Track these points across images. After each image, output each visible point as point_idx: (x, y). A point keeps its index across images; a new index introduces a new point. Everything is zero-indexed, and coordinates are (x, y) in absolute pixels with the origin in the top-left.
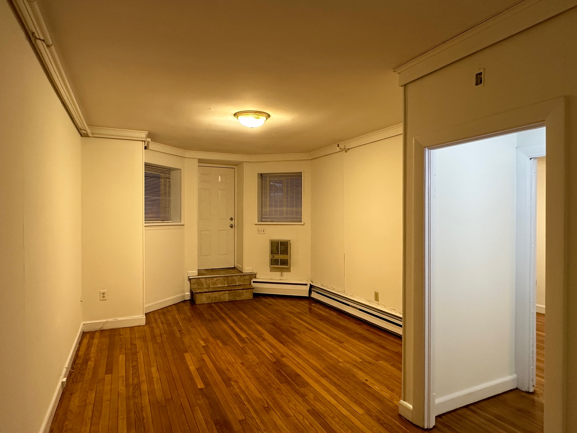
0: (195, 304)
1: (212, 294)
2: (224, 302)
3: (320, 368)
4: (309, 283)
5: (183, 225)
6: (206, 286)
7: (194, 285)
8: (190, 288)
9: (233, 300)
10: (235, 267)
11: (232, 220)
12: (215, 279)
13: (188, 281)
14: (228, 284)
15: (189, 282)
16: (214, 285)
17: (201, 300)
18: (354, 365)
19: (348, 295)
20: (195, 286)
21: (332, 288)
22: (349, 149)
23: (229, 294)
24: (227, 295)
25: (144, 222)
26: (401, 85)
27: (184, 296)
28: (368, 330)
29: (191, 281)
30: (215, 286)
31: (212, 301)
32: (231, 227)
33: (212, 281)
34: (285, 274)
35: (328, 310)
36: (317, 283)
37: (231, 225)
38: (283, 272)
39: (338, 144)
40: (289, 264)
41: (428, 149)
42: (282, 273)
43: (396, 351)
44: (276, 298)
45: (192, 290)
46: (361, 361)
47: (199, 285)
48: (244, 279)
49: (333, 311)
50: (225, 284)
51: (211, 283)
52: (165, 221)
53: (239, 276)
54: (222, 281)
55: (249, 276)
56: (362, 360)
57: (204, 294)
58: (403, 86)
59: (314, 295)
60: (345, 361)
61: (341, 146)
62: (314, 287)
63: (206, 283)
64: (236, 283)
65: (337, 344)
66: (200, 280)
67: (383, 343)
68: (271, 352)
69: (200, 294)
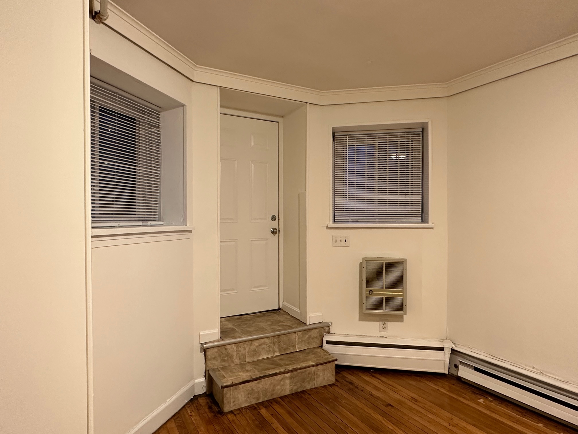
0: (221, 412)
1: (258, 383)
2: (282, 398)
5: (190, 231)
6: (237, 361)
7: (214, 362)
8: (205, 367)
9: (299, 390)
10: (279, 309)
11: (275, 220)
12: (256, 343)
13: (201, 352)
14: (280, 351)
15: (202, 355)
16: (253, 356)
17: (233, 402)
20: (217, 363)
23: (291, 378)
24: (288, 381)
27: (193, 387)
29: (208, 353)
30: (256, 359)
31: (258, 399)
32: (274, 232)
33: (249, 349)
34: (390, 325)
37: (274, 229)
38: (385, 322)
42: (384, 324)
44: (374, 374)
45: (211, 373)
47: (224, 360)
48: (310, 337)
50: (274, 352)
51: (248, 352)
52: (149, 223)
53: (300, 333)
54: (269, 347)
55: (317, 330)
57: (241, 386)
59: (465, 373)
63: (237, 354)
64: (294, 346)
66: (226, 349)
69: (232, 388)
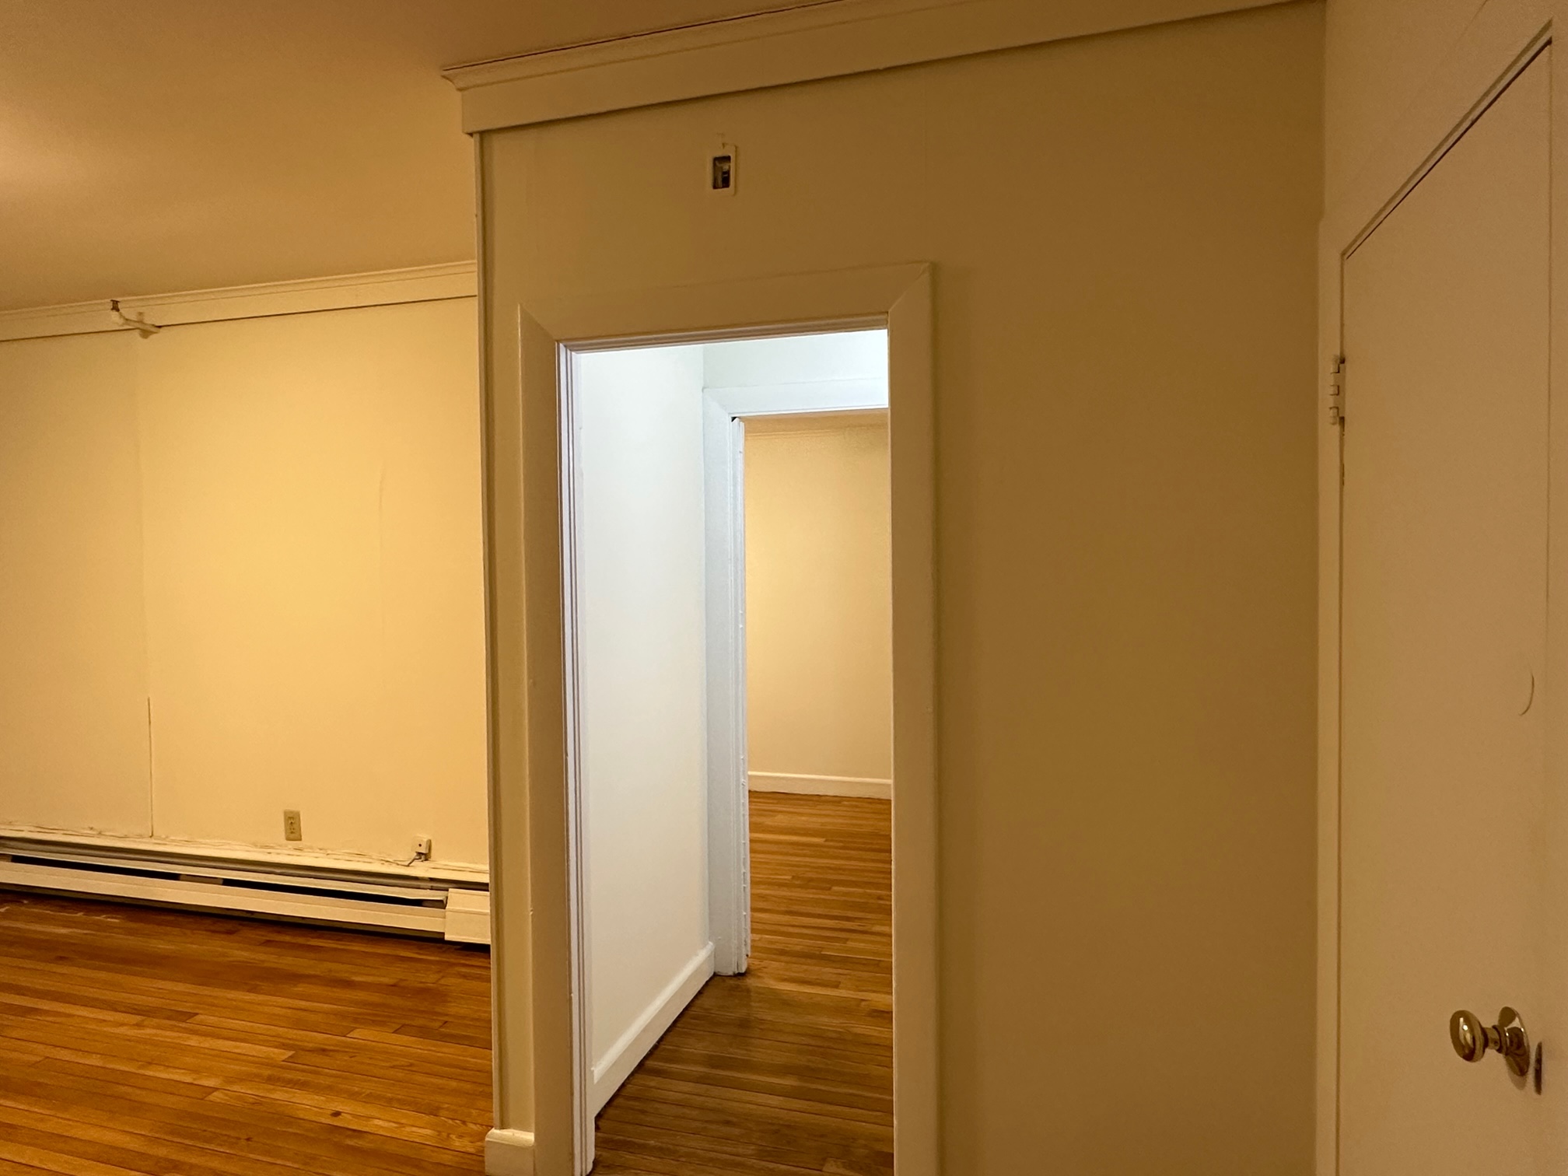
3: (135, 1145)
18: (270, 1080)
19: (173, 841)
21: (92, 829)
22: (160, 327)
26: (470, 131)
28: (268, 943)
35: (80, 914)
39: (117, 302)
41: (565, 346)
43: (392, 981)
46: (291, 1057)
49: (103, 912)
56: (291, 1053)
58: (477, 137)
60: (230, 1080)
61: (129, 311)
65: (172, 1028)
67: (342, 970)
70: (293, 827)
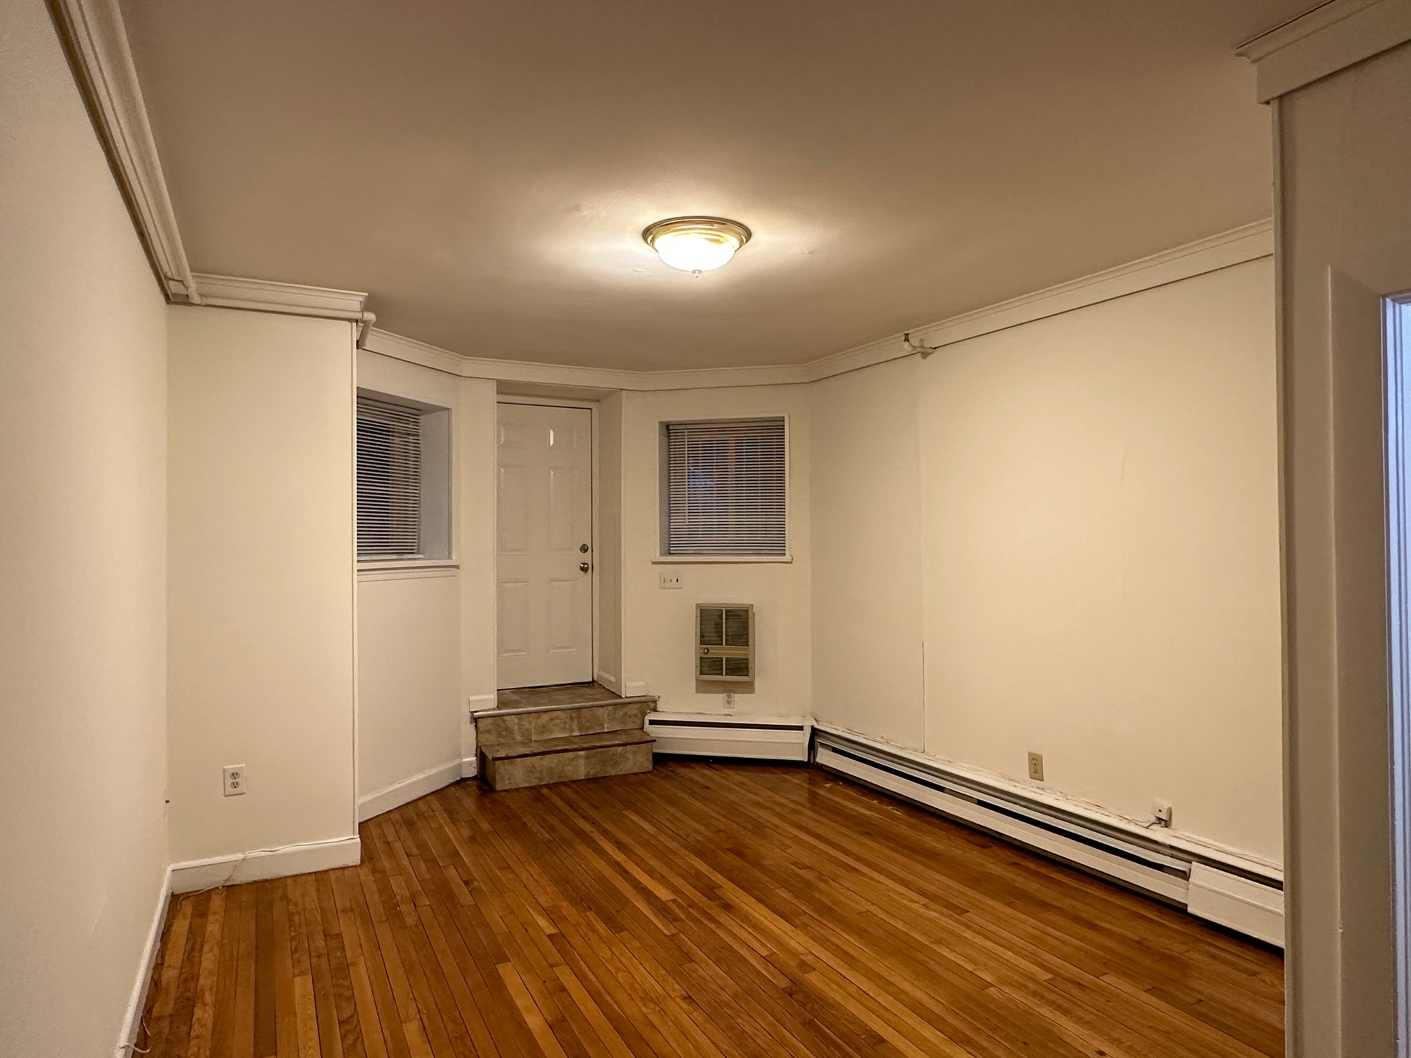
0: (493, 790)
1: (541, 759)
2: (573, 782)
3: (938, 1009)
4: (808, 723)
5: (457, 567)
6: (519, 738)
7: (487, 736)
8: (477, 744)
9: (599, 775)
10: (593, 681)
11: (586, 551)
12: (546, 717)
13: (471, 723)
14: (580, 729)
15: (473, 726)
16: (543, 732)
17: (508, 779)
18: (1035, 994)
19: (938, 759)
20: (492, 738)
21: (882, 738)
22: (935, 348)
23: (587, 757)
24: (582, 762)
25: (356, 558)
26: (1268, 98)
27: (460, 766)
28: (1015, 864)
29: (480, 724)
30: (545, 737)
31: (541, 780)
32: (584, 569)
33: (536, 723)
34: (737, 697)
35: (875, 802)
36: (831, 723)
37: (584, 564)
38: (732, 695)
39: (908, 334)
40: (751, 671)
41: (1393, 301)
42: (730, 697)
43: (1137, 938)
44: (714, 766)
45: (483, 749)
46: (1049, 979)
47: (500, 735)
48: (625, 714)
49: (891, 804)
50: (572, 730)
51: (534, 728)
52: (406, 556)
53: (611, 708)
54: (565, 723)
55: (638, 706)
56: (1050, 976)
57: (518, 760)
58: (1275, 104)
59: (825, 758)
60: (1003, 981)
61: (915, 341)
62: (822, 734)
63: (519, 728)
64: (602, 725)
65: (950, 917)
66: (504, 721)
67: (1088, 912)
68: (764, 953)
69: (506, 761)
70: (1036, 768)
